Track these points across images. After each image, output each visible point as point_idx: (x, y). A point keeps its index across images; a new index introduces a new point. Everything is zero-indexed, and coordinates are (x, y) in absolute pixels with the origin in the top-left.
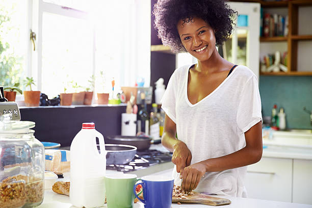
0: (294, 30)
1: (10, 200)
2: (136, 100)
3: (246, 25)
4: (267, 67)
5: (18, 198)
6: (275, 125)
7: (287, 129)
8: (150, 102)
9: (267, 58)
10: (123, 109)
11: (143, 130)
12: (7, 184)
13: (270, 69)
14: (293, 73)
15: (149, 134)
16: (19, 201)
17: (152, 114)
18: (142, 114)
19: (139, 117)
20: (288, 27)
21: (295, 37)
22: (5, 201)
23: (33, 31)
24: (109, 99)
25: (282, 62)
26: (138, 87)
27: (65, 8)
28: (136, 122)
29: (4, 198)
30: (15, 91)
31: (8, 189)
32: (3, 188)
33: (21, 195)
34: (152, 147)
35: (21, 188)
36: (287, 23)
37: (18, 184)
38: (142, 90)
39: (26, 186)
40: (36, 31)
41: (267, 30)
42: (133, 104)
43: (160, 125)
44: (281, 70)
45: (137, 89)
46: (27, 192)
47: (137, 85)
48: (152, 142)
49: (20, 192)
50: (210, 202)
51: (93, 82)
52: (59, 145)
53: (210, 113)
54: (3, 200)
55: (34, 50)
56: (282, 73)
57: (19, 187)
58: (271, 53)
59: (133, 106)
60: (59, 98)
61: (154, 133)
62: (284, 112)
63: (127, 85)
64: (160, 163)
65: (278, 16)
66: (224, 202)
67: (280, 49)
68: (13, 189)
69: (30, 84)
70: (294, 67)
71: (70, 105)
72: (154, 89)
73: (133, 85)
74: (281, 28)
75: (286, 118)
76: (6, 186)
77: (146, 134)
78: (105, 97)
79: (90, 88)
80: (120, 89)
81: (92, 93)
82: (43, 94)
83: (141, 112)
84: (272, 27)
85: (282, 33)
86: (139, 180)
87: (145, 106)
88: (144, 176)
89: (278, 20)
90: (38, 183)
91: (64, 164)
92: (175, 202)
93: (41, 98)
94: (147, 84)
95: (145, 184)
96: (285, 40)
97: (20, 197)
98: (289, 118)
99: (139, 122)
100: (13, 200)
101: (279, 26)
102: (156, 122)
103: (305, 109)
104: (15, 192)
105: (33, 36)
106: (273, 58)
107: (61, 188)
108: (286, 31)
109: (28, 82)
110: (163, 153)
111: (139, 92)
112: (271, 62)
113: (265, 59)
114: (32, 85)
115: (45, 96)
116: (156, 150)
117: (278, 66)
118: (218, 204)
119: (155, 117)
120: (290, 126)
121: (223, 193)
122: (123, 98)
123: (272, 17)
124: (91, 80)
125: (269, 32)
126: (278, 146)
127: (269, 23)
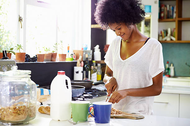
0: (180, 14)
1: (18, 116)
2: (82, 58)
3: (150, 12)
4: (163, 38)
5: (22, 114)
6: (167, 74)
7: (175, 76)
8: (91, 60)
9: (163, 32)
10: (75, 64)
11: (87, 77)
12: (16, 106)
13: (164, 39)
14: (178, 41)
15: (91, 79)
16: (23, 116)
17: (92, 67)
18: (86, 67)
19: (84, 69)
20: (176, 12)
21: (180, 19)
22: (15, 116)
23: (20, 16)
24: (66, 58)
25: (172, 35)
26: (83, 50)
27: (39, 2)
28: (82, 72)
29: (15, 114)
30: (10, 53)
31: (17, 109)
32: (14, 109)
33: (24, 113)
34: (93, 87)
35: (24, 109)
36: (175, 10)
37: (23, 106)
38: (86, 52)
39: (27, 107)
40: (22, 16)
41: (162, 15)
42: (81, 61)
43: (97, 74)
44: (171, 40)
45: (83, 52)
46: (27, 111)
47: (83, 49)
48: (93, 84)
49: (24, 111)
50: (132, 117)
51: (56, 47)
52: (39, 85)
53: (133, 65)
54: (14, 115)
55: (21, 28)
56: (172, 42)
57: (23, 108)
58: (165, 29)
59: (81, 62)
60: (36, 57)
61: (94, 78)
62: (173, 66)
63: (76, 49)
64: (99, 96)
65: (170, 6)
66: (140, 117)
67: (171, 26)
68: (20, 109)
69: (19, 49)
70: (179, 38)
71: (43, 61)
72: (93, 51)
73: (80, 49)
74: (171, 14)
75: (174, 69)
76: (16, 108)
77: (89, 79)
78: (64, 56)
79: (55, 51)
80: (73, 51)
81: (56, 54)
82: (27, 55)
83: (85, 66)
84: (166, 13)
85: (172, 16)
86: (91, 104)
87: (88, 62)
88: (93, 102)
89: (170, 8)
90: (33, 106)
91: (42, 97)
92: (112, 118)
93: (26, 57)
94: (89, 48)
95: (95, 107)
96: (174, 21)
97: (24, 114)
98: (176, 70)
99: (85, 72)
100: (20, 116)
101: (170, 12)
102: (95, 72)
103: (186, 64)
104: (21, 111)
105: (20, 19)
106: (166, 32)
107: (43, 110)
108: (175, 15)
109: (18, 47)
110: (100, 91)
111: (84, 53)
112: (165, 34)
113: (161, 32)
114: (20, 49)
115: (28, 56)
116: (95, 89)
117: (170, 37)
118: (137, 119)
119: (94, 69)
120: (177, 74)
121: (139, 113)
122: (74, 57)
123: (166, 6)
124: (55, 46)
125: (164, 16)
126: (170, 86)
127: (164, 10)
